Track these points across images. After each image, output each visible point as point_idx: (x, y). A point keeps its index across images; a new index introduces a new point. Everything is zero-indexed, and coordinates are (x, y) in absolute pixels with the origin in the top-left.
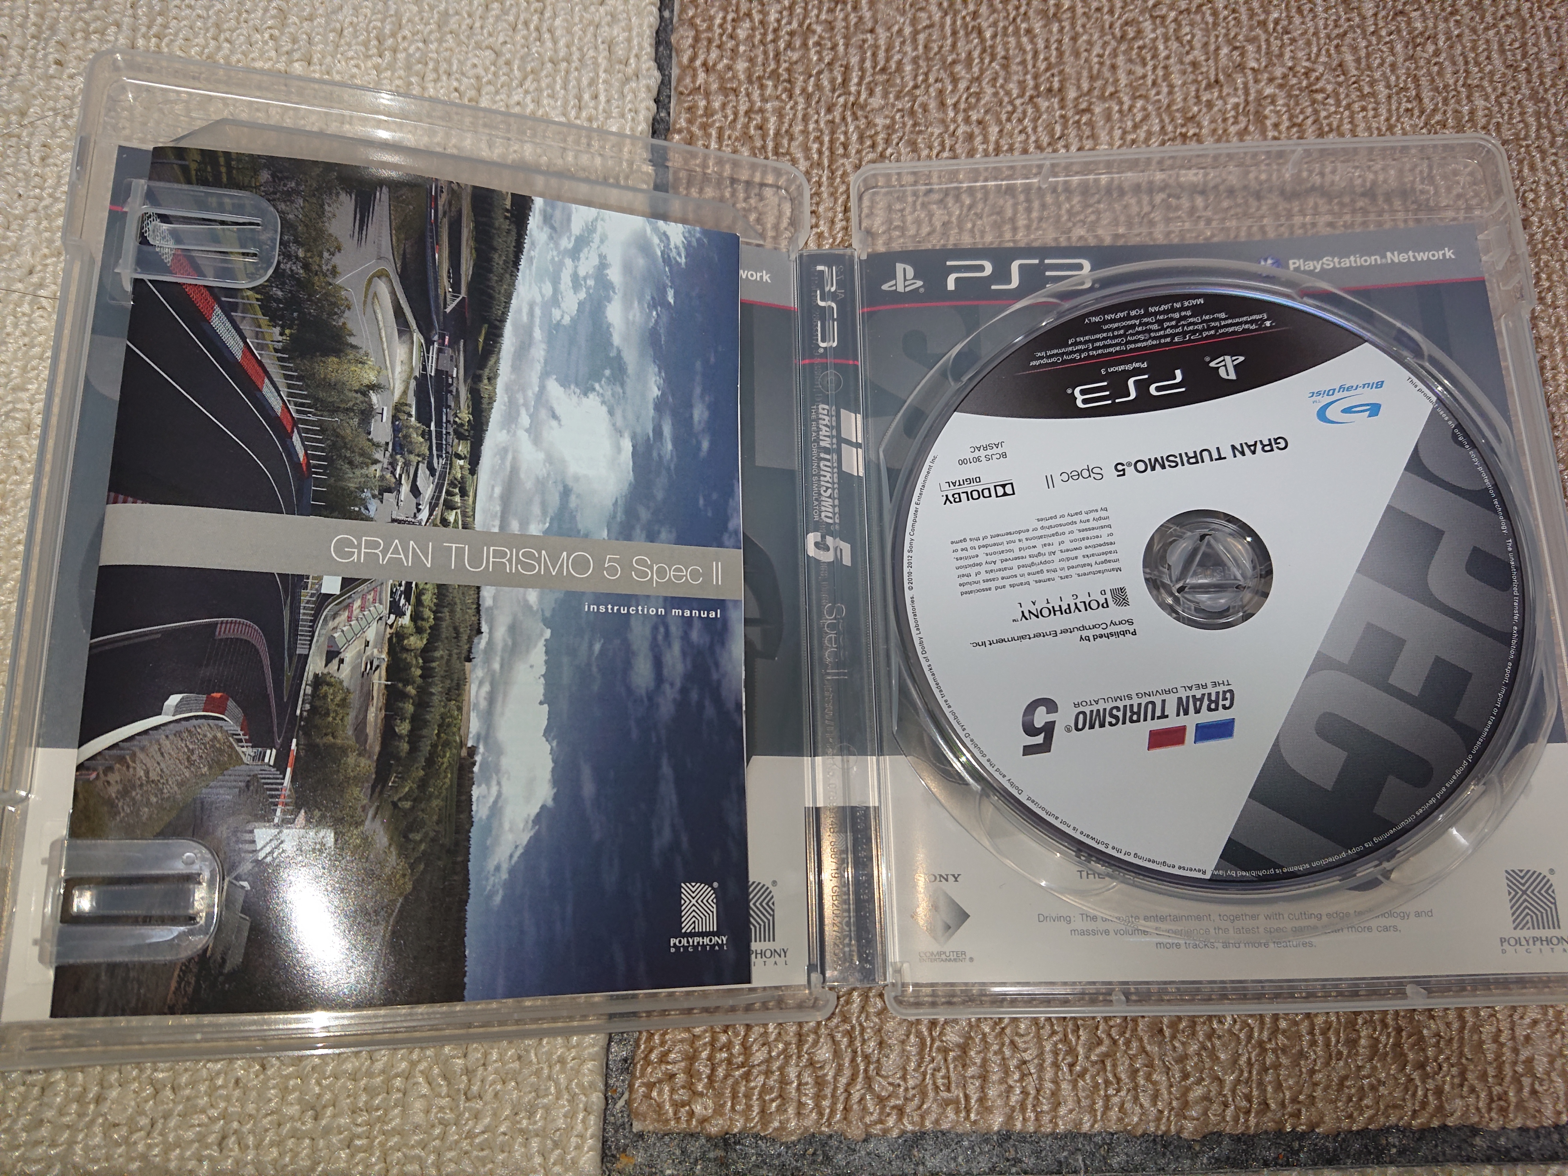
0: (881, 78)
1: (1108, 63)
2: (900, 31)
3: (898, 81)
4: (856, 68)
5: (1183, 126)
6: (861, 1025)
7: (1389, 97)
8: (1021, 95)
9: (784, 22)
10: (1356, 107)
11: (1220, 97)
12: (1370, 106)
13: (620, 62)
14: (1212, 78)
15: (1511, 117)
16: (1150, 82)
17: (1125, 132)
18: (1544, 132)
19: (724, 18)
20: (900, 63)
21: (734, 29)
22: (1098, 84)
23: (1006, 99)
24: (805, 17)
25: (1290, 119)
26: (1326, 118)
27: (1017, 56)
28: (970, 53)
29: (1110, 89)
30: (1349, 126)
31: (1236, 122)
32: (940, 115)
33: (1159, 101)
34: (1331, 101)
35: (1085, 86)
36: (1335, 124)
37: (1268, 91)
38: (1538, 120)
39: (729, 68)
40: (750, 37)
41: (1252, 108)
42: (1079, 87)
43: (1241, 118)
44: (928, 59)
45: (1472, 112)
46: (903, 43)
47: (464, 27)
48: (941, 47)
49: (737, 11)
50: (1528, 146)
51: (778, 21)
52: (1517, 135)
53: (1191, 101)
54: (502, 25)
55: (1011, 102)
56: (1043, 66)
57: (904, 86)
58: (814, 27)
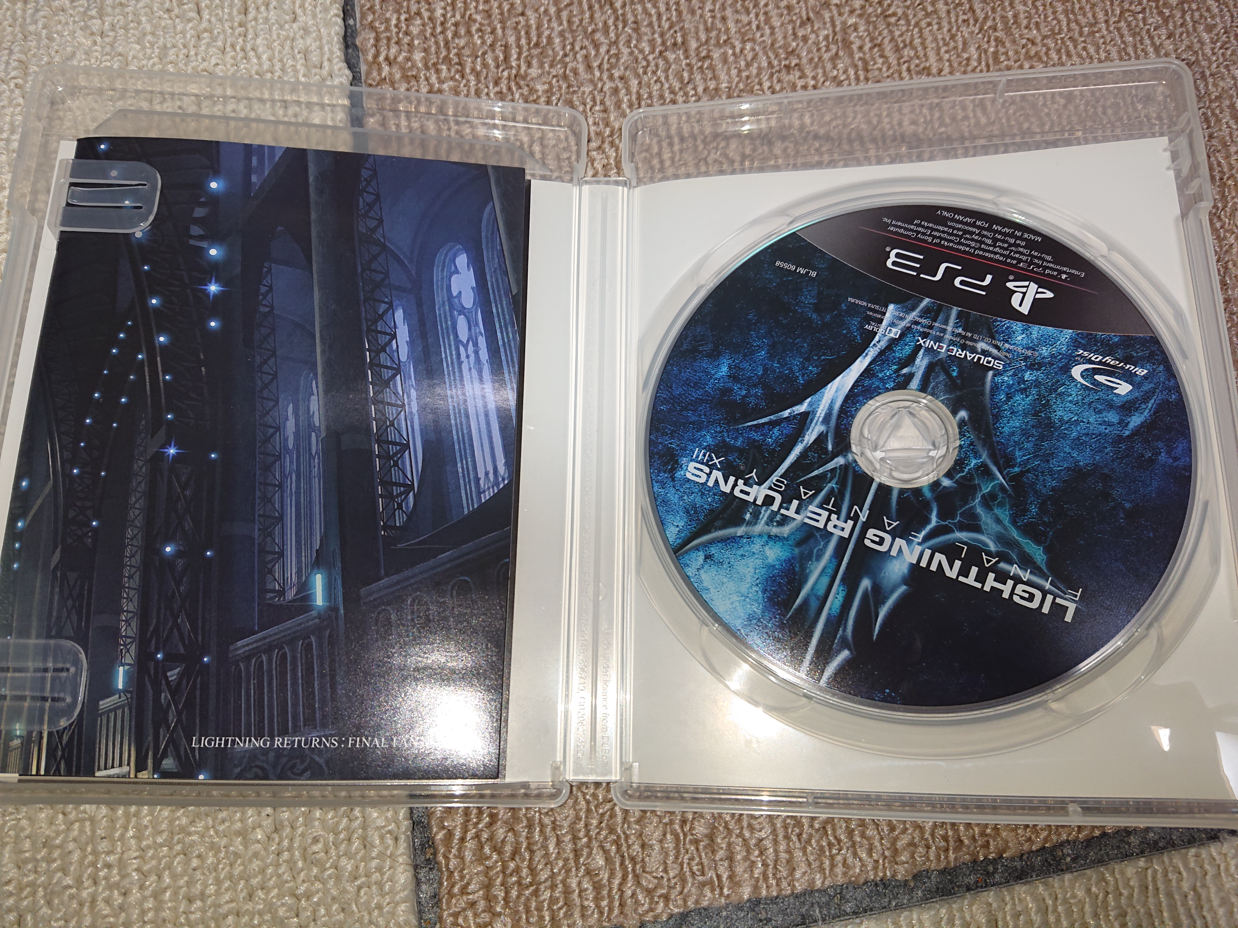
0: (535, 52)
1: (718, 16)
2: (546, 11)
3: (550, 52)
4: (514, 46)
5: (786, 59)
6: (624, 833)
7: (949, 12)
8: (652, 52)
9: (449, 15)
10: (923, 24)
11: (813, 31)
12: (935, 22)
13: (316, 67)
14: (805, 18)
15: (1046, 17)
16: (754, 27)
17: (740, 71)
18: (1073, 25)
19: (398, 19)
20: (549, 38)
21: (408, 26)
22: (714, 34)
23: (640, 57)
24: (466, 9)
25: (872, 40)
26: (901, 35)
27: (643, 20)
28: (605, 23)
29: (724, 37)
30: (919, 40)
31: (828, 50)
32: (589, 76)
33: (764, 41)
34: (902, 22)
35: (703, 38)
36: (908, 42)
37: (852, 21)
38: (1067, 16)
39: (408, 59)
40: (423, 32)
41: (839, 37)
42: (698, 39)
43: (832, 46)
44: (572, 31)
45: (1015, 16)
46: (550, 21)
47: (181, 56)
48: (581, 20)
49: (408, 12)
50: (1062, 39)
51: (444, 16)
52: (1052, 30)
53: (790, 38)
54: (213, 50)
55: (645, 58)
56: (666, 26)
57: (555, 55)
58: (474, 16)
